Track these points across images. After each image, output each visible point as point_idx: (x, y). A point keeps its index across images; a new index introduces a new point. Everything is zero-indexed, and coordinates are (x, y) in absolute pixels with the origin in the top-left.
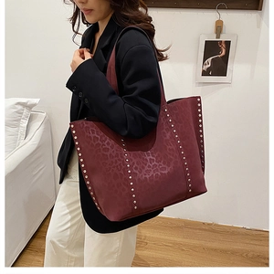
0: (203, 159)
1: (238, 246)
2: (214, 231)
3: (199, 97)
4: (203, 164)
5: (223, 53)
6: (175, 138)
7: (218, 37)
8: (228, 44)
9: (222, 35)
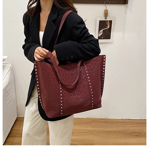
0: (102, 89)
1: (121, 128)
2: (107, 122)
3: (105, 56)
4: (102, 92)
5: (109, 27)
6: (87, 79)
7: (106, 18)
8: (111, 22)
9: (108, 18)
